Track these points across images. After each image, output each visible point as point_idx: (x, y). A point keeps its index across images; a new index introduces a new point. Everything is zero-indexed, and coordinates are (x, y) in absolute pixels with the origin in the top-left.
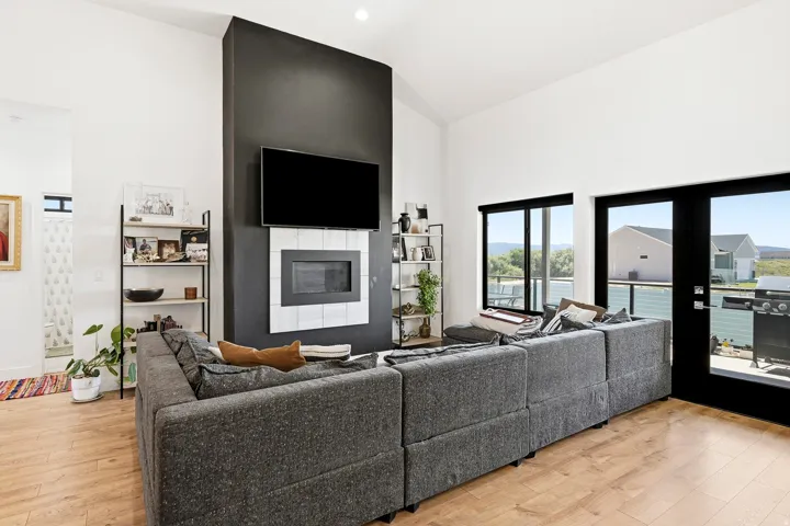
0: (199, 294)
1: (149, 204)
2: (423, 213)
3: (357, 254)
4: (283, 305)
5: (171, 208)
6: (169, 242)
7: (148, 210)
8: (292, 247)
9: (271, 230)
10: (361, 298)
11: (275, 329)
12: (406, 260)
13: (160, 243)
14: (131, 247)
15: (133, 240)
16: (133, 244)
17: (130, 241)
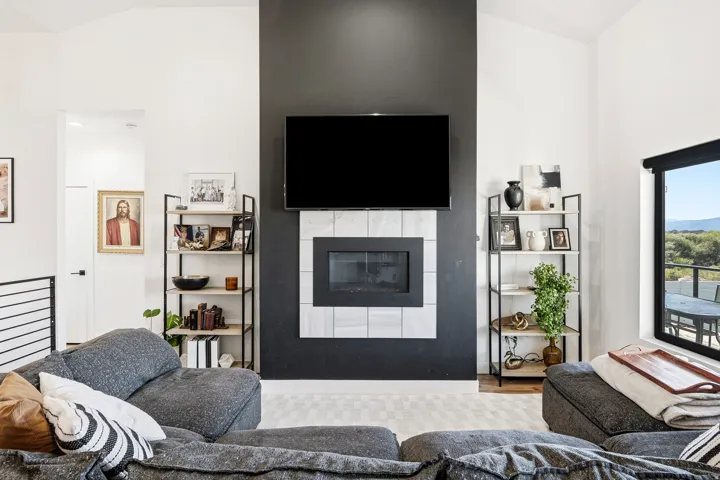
0: (240, 285)
1: (203, 191)
2: (553, 180)
3: (418, 242)
4: (315, 305)
5: (222, 195)
6: (221, 229)
7: (202, 197)
8: (327, 232)
9: (303, 214)
10: (425, 302)
11: (305, 332)
12: (520, 249)
13: (214, 231)
14: (184, 235)
15: (189, 228)
16: (188, 232)
17: (184, 229)
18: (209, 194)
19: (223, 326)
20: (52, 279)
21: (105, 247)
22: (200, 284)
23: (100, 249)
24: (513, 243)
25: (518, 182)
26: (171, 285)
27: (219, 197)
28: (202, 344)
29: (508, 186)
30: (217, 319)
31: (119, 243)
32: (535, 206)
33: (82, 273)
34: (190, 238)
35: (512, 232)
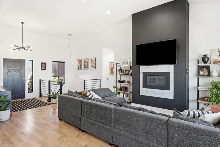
3: (169, 73)
4: (143, 88)
6: (127, 70)
8: (146, 71)
9: (140, 66)
10: (170, 89)
11: (141, 94)
12: (209, 76)
13: (126, 70)
14: (120, 71)
15: (122, 70)
16: (121, 71)
17: (120, 70)
18: (125, 62)
19: (127, 91)
20: (101, 79)
21: (111, 74)
22: (123, 82)
23: (110, 74)
24: (207, 74)
25: (207, 55)
26: (117, 82)
27: (127, 63)
28: (123, 94)
29: (203, 56)
30: (126, 89)
31: (113, 73)
32: (215, 62)
33: (107, 79)
34: (122, 72)
35: (207, 71)
